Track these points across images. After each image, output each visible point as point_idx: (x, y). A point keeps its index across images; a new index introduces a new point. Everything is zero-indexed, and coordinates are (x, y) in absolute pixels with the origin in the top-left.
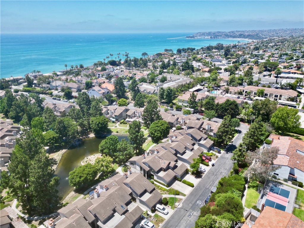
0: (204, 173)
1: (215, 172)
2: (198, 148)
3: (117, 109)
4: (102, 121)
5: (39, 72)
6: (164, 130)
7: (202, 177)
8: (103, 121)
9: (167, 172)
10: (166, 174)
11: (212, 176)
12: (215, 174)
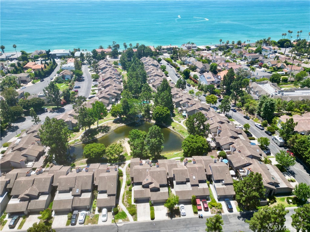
0: (180, 216)
1: (192, 225)
2: (203, 188)
3: (195, 104)
4: (161, 112)
5: (193, 44)
6: (193, 148)
7: (173, 219)
8: (163, 112)
9: (144, 189)
10: (141, 190)
11: (183, 225)
12: (188, 226)
